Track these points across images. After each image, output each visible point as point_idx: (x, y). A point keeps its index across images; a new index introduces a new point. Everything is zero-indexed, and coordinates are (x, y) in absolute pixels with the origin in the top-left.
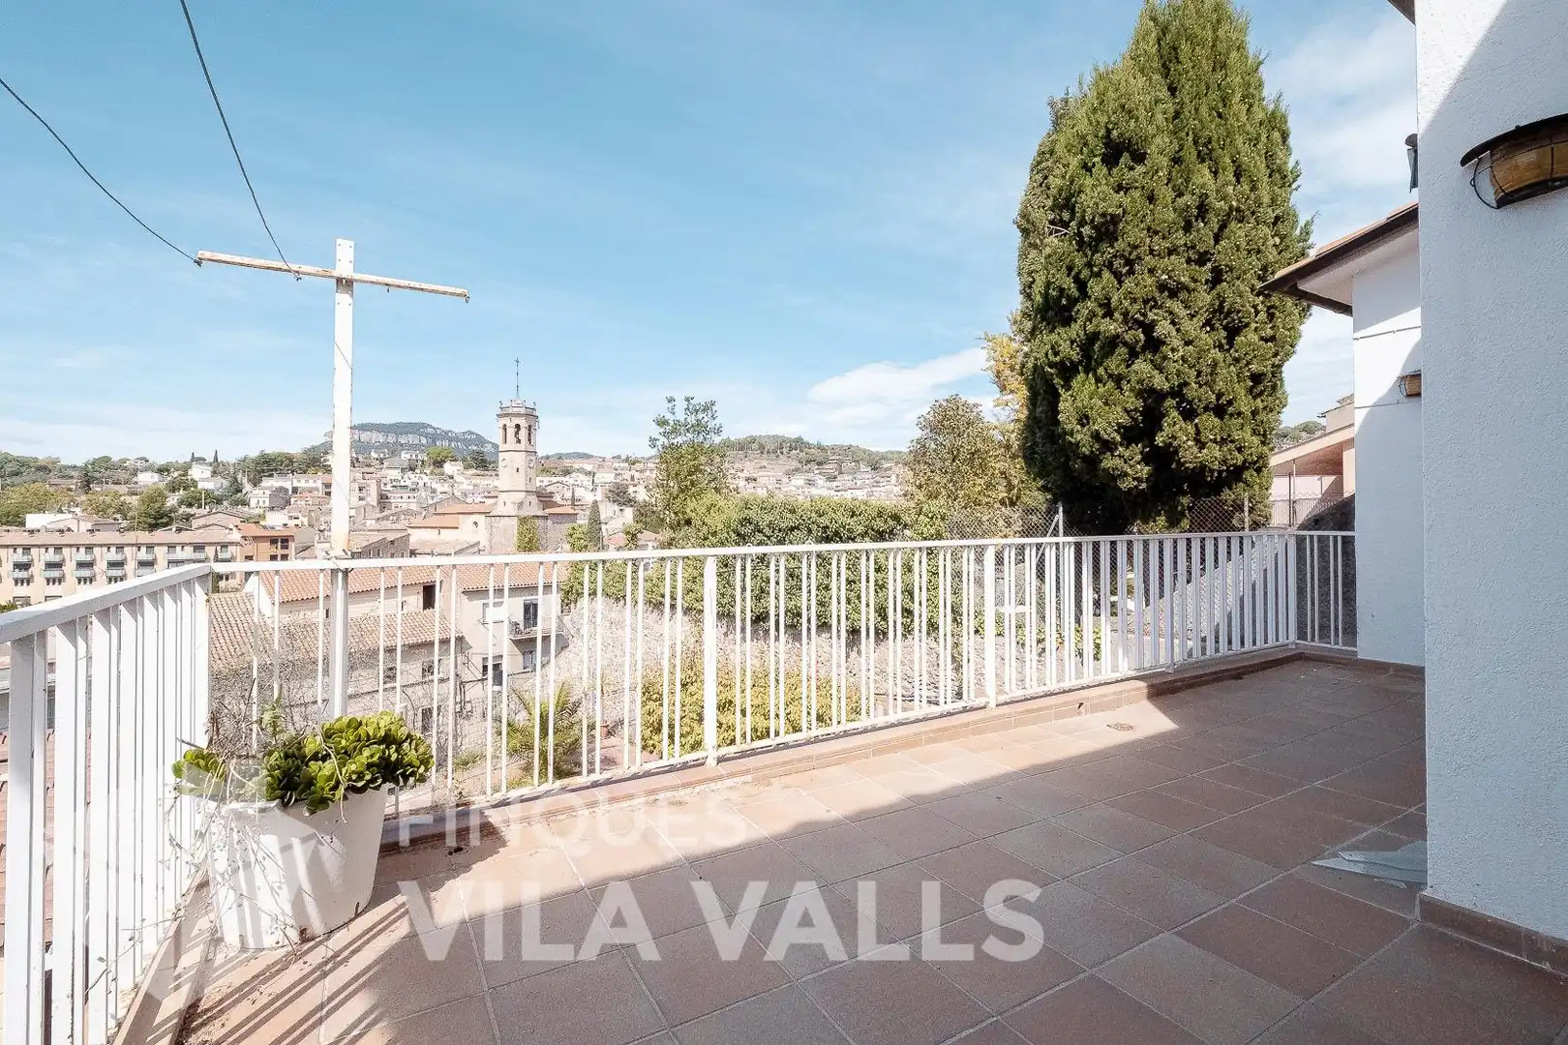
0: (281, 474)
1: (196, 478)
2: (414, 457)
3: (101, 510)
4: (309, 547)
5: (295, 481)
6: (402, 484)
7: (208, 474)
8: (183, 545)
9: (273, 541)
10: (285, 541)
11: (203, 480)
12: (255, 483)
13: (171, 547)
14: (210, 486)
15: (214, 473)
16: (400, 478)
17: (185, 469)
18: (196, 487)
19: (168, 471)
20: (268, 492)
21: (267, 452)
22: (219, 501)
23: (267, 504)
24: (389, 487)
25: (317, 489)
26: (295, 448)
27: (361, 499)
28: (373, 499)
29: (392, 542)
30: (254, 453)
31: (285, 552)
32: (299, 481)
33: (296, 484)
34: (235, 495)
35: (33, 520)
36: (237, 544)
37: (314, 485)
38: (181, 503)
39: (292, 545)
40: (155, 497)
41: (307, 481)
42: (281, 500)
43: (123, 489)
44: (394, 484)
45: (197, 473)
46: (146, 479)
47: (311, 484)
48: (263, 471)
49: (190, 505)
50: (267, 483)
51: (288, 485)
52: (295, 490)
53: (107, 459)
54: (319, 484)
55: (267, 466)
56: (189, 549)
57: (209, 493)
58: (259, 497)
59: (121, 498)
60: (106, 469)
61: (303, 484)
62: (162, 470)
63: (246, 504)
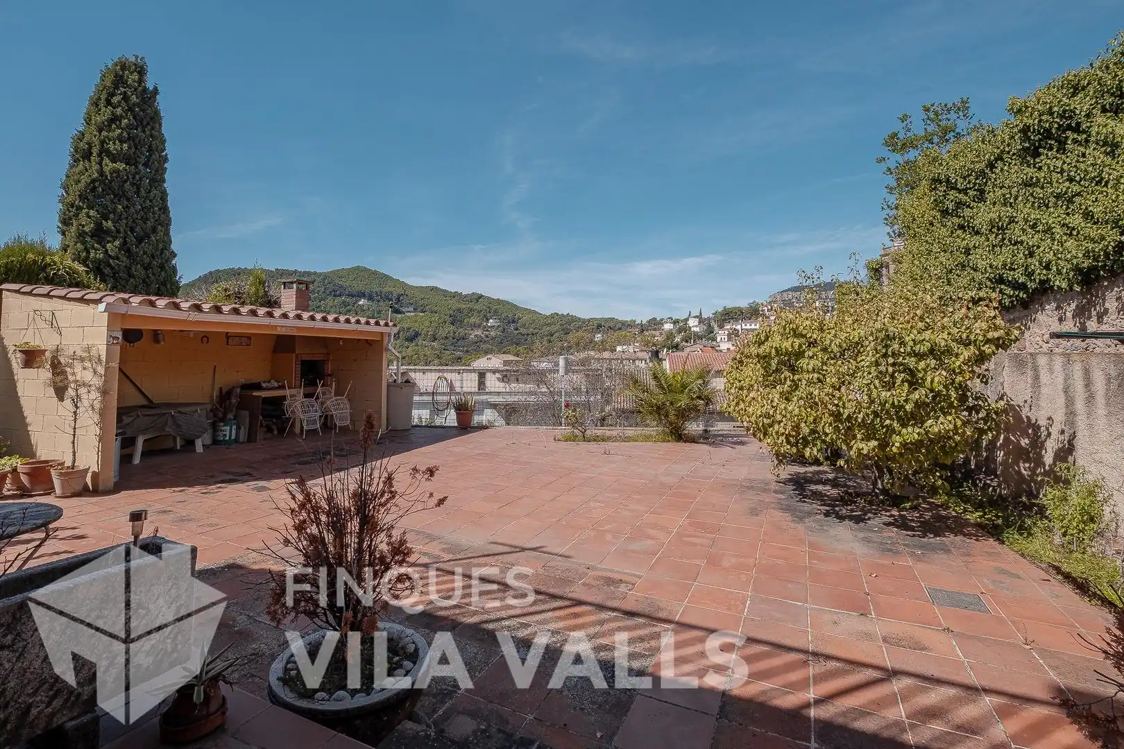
0: (737, 320)
1: (691, 325)
3: (647, 344)
5: (743, 325)
7: (697, 323)
11: (694, 326)
12: (721, 327)
14: (697, 330)
15: (700, 323)
17: (687, 320)
18: (690, 331)
19: (678, 322)
20: (727, 332)
21: (727, 307)
22: (700, 338)
23: (726, 338)
26: (743, 304)
30: (721, 309)
32: (746, 325)
33: (744, 327)
34: (709, 334)
37: (755, 327)
38: (682, 340)
40: (670, 336)
41: (751, 325)
42: (735, 335)
43: (657, 333)
45: (692, 323)
46: (668, 326)
47: (753, 327)
48: (725, 319)
49: (687, 341)
50: (729, 327)
51: (739, 327)
52: (743, 330)
53: (655, 319)
55: (728, 316)
57: (696, 334)
58: (721, 335)
59: (656, 338)
60: (655, 324)
61: (748, 327)
62: (675, 322)
63: (714, 339)
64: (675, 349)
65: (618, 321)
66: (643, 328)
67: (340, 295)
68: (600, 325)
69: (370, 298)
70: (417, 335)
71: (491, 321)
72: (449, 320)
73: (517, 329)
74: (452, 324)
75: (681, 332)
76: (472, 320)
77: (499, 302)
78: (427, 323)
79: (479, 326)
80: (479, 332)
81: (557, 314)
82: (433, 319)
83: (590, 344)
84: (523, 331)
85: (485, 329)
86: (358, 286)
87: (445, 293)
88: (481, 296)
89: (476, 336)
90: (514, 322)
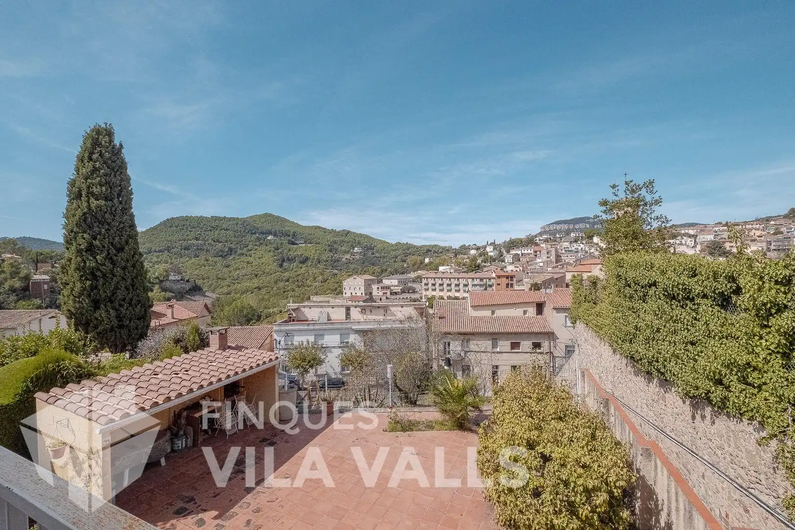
0: (518, 248)
1: (488, 251)
2: (577, 235)
3: (459, 264)
4: (521, 280)
5: (523, 251)
6: (570, 249)
7: (492, 250)
8: (477, 278)
9: (507, 277)
10: (512, 277)
11: (490, 252)
12: (508, 252)
13: (473, 279)
14: (492, 254)
15: (494, 249)
16: (569, 246)
17: (485, 247)
18: (488, 255)
19: (480, 249)
20: (511, 256)
21: (512, 239)
22: (494, 260)
23: (511, 261)
24: (563, 251)
25: (531, 254)
26: (522, 236)
27: (548, 257)
28: (553, 258)
29: (557, 279)
30: (508, 240)
31: (511, 282)
32: (524, 251)
34: (500, 258)
35: (441, 269)
36: (494, 278)
37: (530, 252)
38: (482, 261)
39: (515, 279)
40: (474, 259)
41: (528, 250)
42: (517, 258)
43: (466, 257)
44: (566, 249)
45: (489, 249)
46: (473, 252)
47: (529, 251)
48: (511, 247)
49: (485, 262)
50: (513, 252)
51: (519, 252)
52: (522, 254)
53: (465, 245)
54: (532, 251)
55: (513, 244)
56: (478, 280)
57: (491, 257)
58: (508, 258)
59: (465, 260)
60: (464, 249)
61: (526, 252)
62: (478, 249)
63: (503, 261)
64: (477, 268)
65: (440, 247)
66: (457, 253)
67: (255, 233)
68: (429, 251)
69: (275, 235)
70: (307, 259)
71: (356, 248)
72: (328, 248)
73: (373, 254)
74: (330, 251)
75: (481, 256)
76: (343, 248)
77: (361, 235)
78: (313, 251)
79: (348, 252)
80: (348, 256)
81: (400, 243)
82: (317, 248)
83: (421, 266)
84: (377, 255)
85: (353, 254)
86: (268, 227)
87: (324, 230)
88: (349, 232)
89: (347, 259)
90: (371, 249)
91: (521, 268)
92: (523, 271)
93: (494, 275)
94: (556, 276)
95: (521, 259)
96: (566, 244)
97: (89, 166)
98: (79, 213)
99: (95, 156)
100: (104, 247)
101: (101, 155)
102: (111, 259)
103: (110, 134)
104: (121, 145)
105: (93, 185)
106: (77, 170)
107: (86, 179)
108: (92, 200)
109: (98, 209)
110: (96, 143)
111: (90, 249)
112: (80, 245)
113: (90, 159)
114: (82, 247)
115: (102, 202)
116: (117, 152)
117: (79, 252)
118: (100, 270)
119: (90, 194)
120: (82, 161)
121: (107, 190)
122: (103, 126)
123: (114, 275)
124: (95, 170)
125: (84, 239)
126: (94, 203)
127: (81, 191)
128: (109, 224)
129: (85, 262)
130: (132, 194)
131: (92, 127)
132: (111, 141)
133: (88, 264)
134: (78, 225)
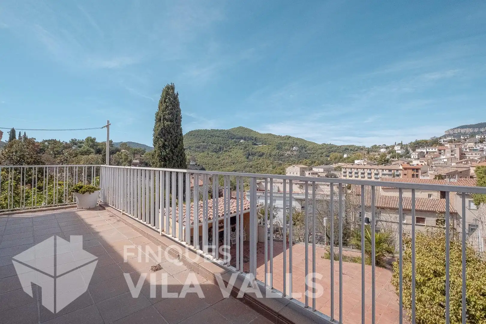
0: (423, 147)
1: (396, 149)
2: (483, 137)
3: (371, 159)
4: (426, 172)
5: (428, 149)
6: (475, 148)
7: (399, 148)
8: (386, 169)
9: (413, 169)
10: (417, 170)
11: (398, 150)
12: (414, 150)
13: (383, 170)
14: (399, 152)
15: (401, 148)
16: (474, 146)
17: (393, 147)
18: (395, 152)
19: (389, 148)
20: (417, 153)
21: (418, 140)
22: (401, 156)
23: (417, 157)
24: (468, 150)
25: (436, 152)
26: (428, 138)
27: (452, 155)
28: (457, 155)
29: (461, 172)
30: (414, 141)
31: (417, 173)
32: (429, 149)
33: (428, 150)
34: (407, 154)
35: (356, 162)
36: (401, 170)
37: (435, 150)
38: (391, 157)
39: (420, 171)
40: (384, 155)
41: (432, 149)
42: (422, 155)
43: (377, 153)
44: (471, 149)
45: (396, 148)
46: (383, 150)
47: (434, 150)
48: (416, 146)
49: (393, 158)
50: (419, 150)
51: (425, 151)
52: (427, 152)
53: (376, 145)
54: (437, 150)
55: (418, 145)
56: (387, 171)
57: (398, 154)
58: (414, 155)
59: (376, 156)
60: (375, 148)
61: (431, 150)
62: (387, 148)
63: (410, 157)
64: (387, 162)
65: (355, 147)
66: (369, 151)
67: (233, 139)
68: (346, 149)
69: (245, 139)
70: (263, 154)
71: (294, 148)
72: (276, 147)
73: (306, 151)
74: (277, 149)
75: (390, 153)
76: (286, 147)
77: (298, 139)
78: (267, 149)
79: (289, 150)
80: (289, 153)
81: (325, 144)
82: (270, 147)
83: (341, 159)
84: (309, 152)
85: (292, 151)
86: (240, 134)
87: (274, 136)
88: (290, 137)
89: (288, 154)
90: (305, 148)
91: (426, 163)
92: (428, 165)
93: (401, 167)
94: (460, 170)
95: (426, 156)
96: (471, 144)
97: (164, 105)
98: (160, 129)
99: (167, 100)
100: (169, 145)
101: (169, 99)
102: (172, 151)
103: (173, 88)
104: (177, 94)
105: (166, 114)
106: (159, 108)
107: (163, 112)
108: (165, 122)
109: (168, 126)
110: (167, 94)
111: (164, 146)
112: (160, 144)
113: (165, 101)
114: (161, 145)
115: (169, 123)
116: (175, 98)
117: (159, 147)
118: (167, 157)
119: (164, 119)
120: (162, 103)
121: (171, 116)
122: (170, 85)
123: (173, 159)
124: (167, 107)
125: (161, 141)
126: (166, 123)
127: (160, 118)
128: (171, 134)
129: (162, 153)
130: (181, 118)
131: (166, 86)
132: (173, 92)
133: (163, 154)
134: (159, 135)
